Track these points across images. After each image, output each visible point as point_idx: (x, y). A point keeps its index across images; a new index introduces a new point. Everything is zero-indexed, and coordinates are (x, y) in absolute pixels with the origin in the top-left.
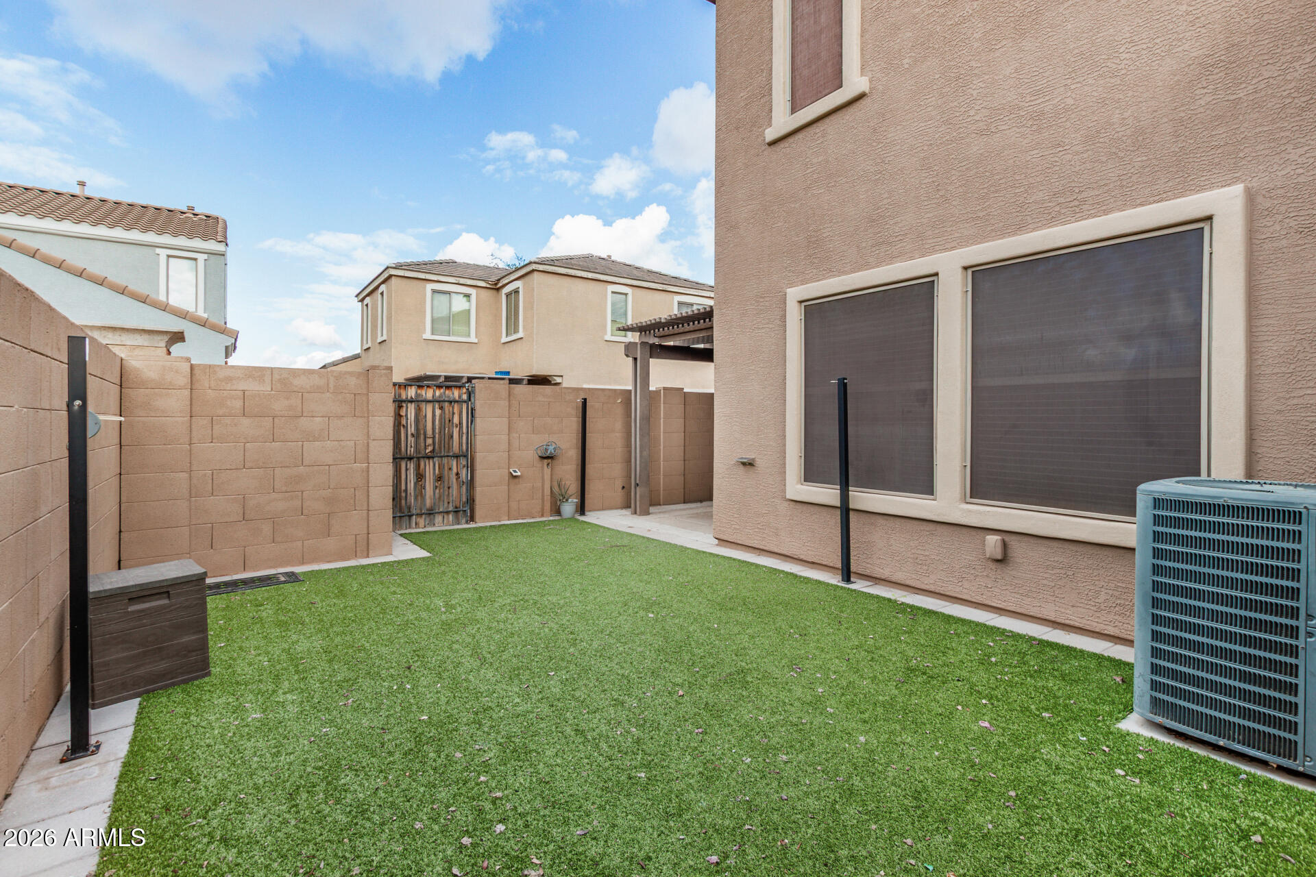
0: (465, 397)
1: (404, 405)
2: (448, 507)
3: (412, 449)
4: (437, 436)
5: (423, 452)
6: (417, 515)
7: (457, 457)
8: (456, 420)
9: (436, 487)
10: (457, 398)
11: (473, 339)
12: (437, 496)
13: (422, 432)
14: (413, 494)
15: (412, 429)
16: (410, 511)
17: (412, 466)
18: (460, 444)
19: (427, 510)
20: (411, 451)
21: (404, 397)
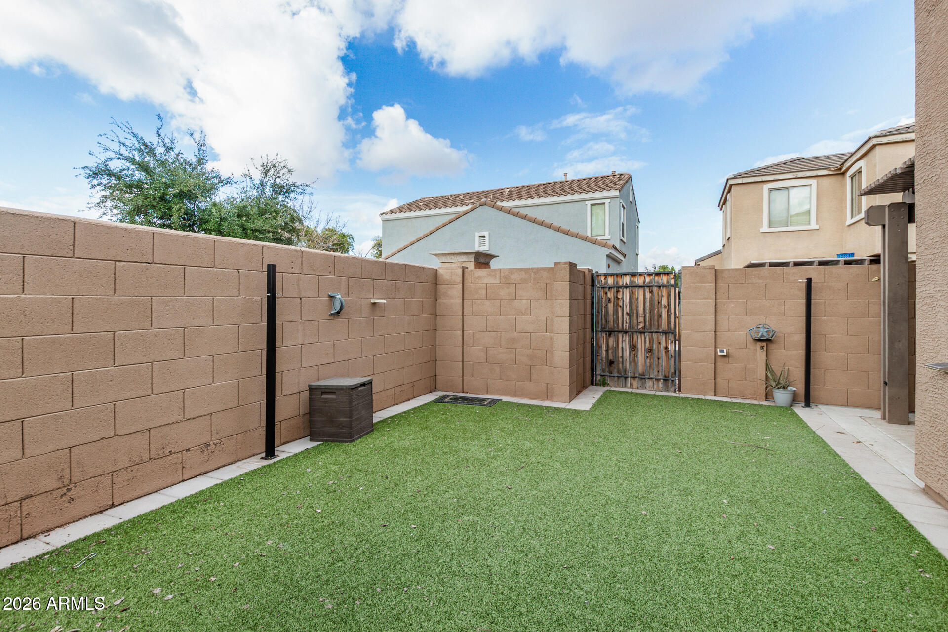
0: (672, 282)
1: (621, 290)
2: (658, 375)
3: (627, 325)
4: (648, 315)
5: (636, 328)
6: (631, 377)
7: (666, 333)
8: (664, 302)
9: (647, 357)
10: (665, 283)
11: (814, 225)
12: (648, 364)
13: (635, 311)
14: (628, 360)
15: (627, 309)
16: (625, 374)
17: (627, 338)
18: (669, 322)
19: (640, 375)
20: (626, 326)
21: (620, 284)
